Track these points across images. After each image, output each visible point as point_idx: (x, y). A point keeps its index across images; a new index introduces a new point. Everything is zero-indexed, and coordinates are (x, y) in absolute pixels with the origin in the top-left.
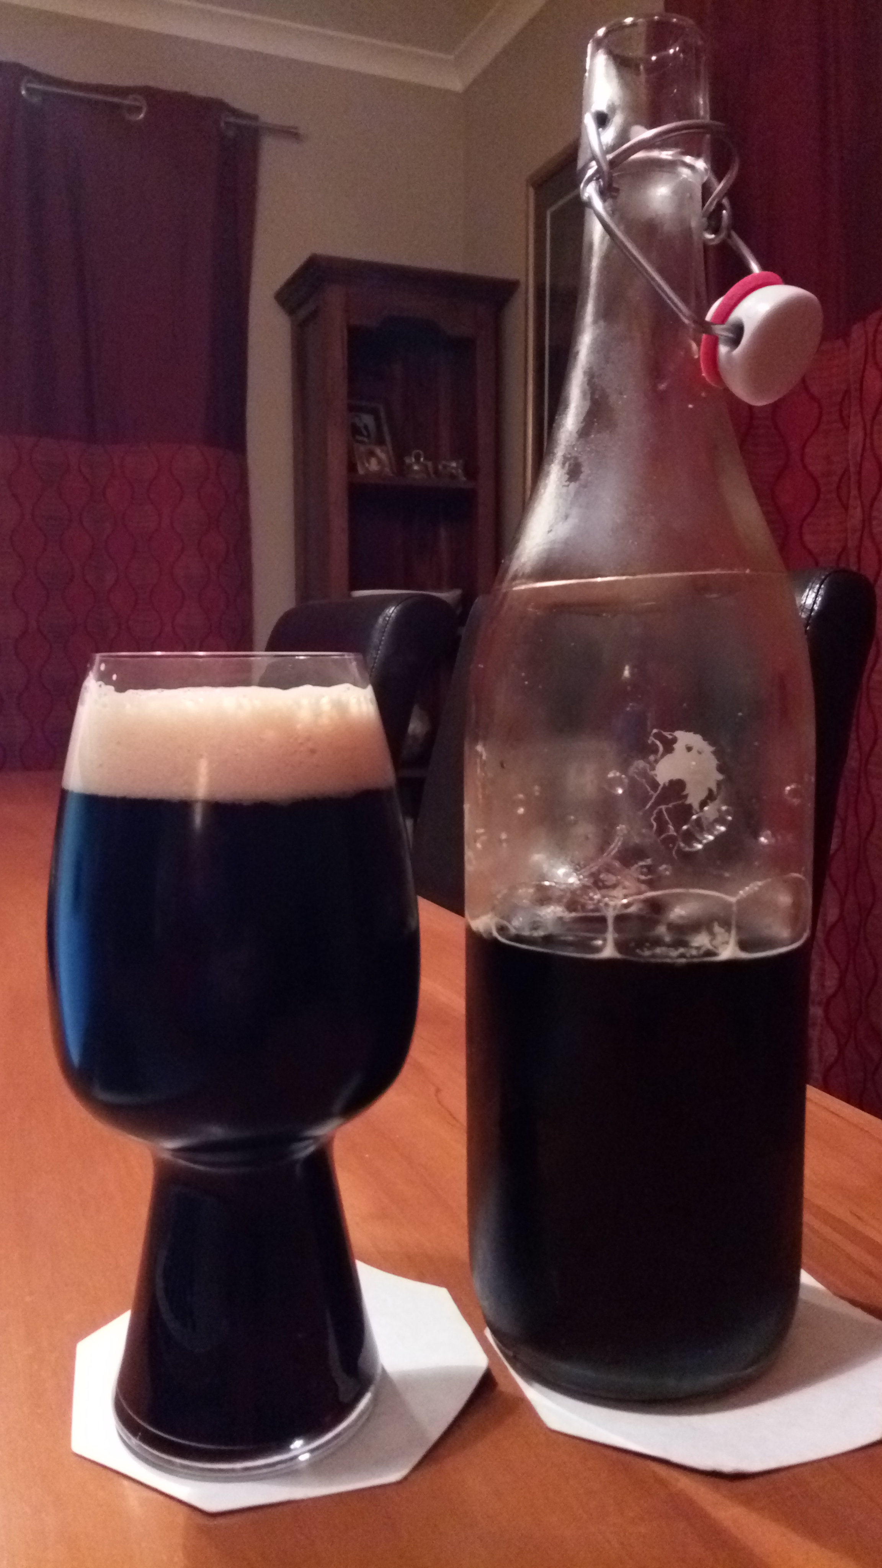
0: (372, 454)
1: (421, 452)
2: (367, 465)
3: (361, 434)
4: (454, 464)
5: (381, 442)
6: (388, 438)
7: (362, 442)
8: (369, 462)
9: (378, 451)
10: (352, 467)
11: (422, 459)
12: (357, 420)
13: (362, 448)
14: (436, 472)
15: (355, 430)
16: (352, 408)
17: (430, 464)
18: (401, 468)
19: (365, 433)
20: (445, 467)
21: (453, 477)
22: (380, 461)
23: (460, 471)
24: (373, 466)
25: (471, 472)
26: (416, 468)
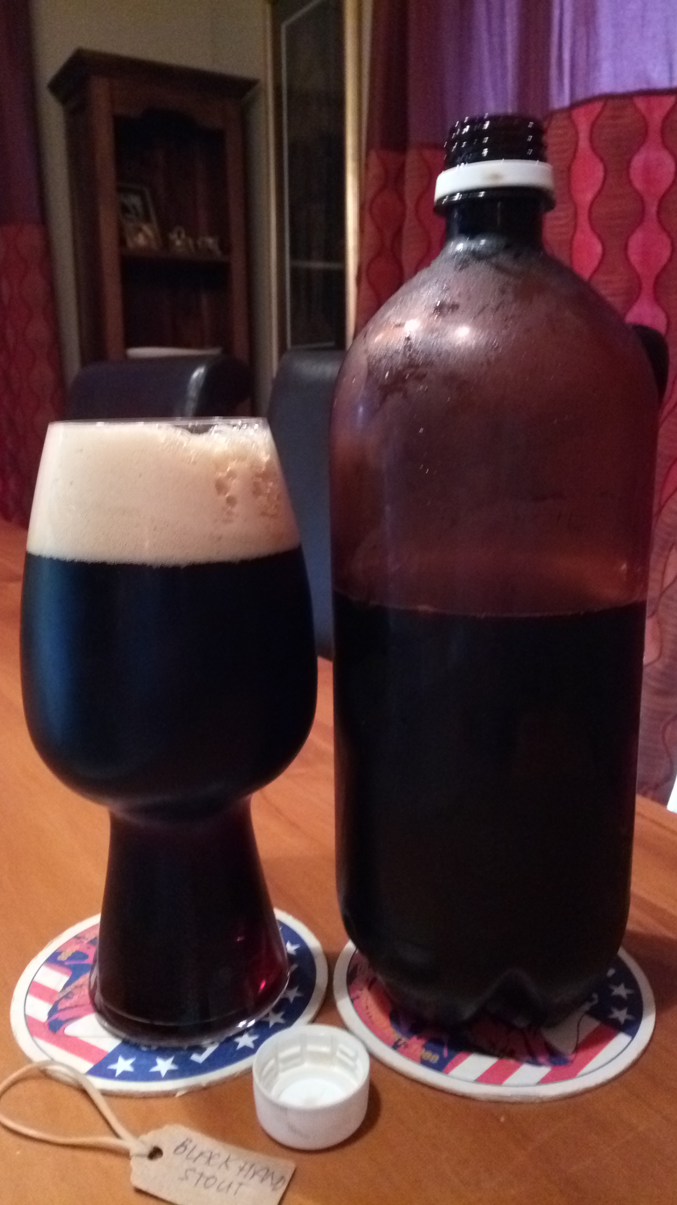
5: (147, 220)
6: (154, 218)
7: (130, 219)
9: (145, 228)
10: (122, 242)
11: (183, 236)
12: (125, 201)
14: (196, 245)
17: (190, 240)
18: (166, 243)
19: (133, 212)
23: (216, 246)
24: (141, 240)
25: (225, 247)
26: (178, 243)
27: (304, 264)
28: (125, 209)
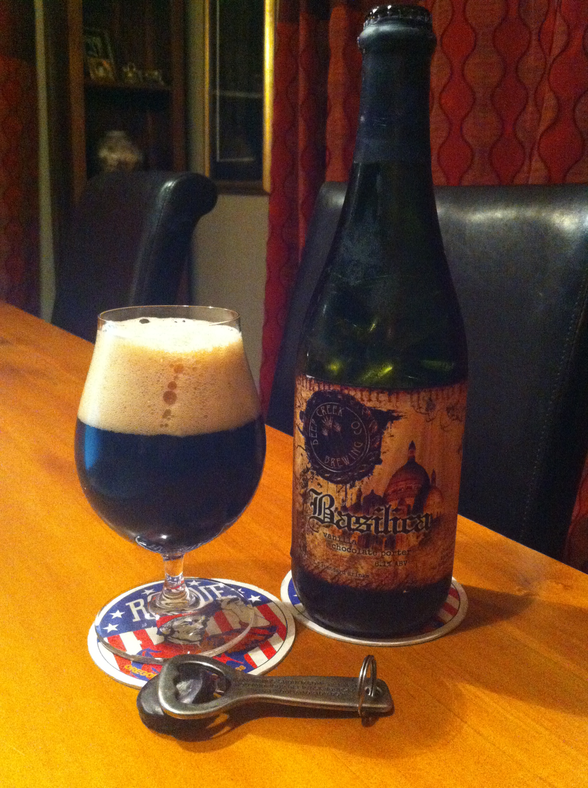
0: (101, 64)
1: (133, 64)
2: (97, 72)
3: (93, 51)
4: (156, 73)
5: (106, 57)
6: (111, 53)
7: (93, 56)
8: (98, 71)
10: (87, 74)
11: (134, 69)
12: (89, 41)
13: (93, 61)
14: (144, 78)
16: (85, 32)
17: (140, 73)
18: (119, 74)
19: (95, 50)
20: (150, 75)
21: (156, 82)
22: (105, 69)
24: (101, 73)
25: (168, 80)
26: (130, 75)
27: (229, 94)
28: (88, 47)
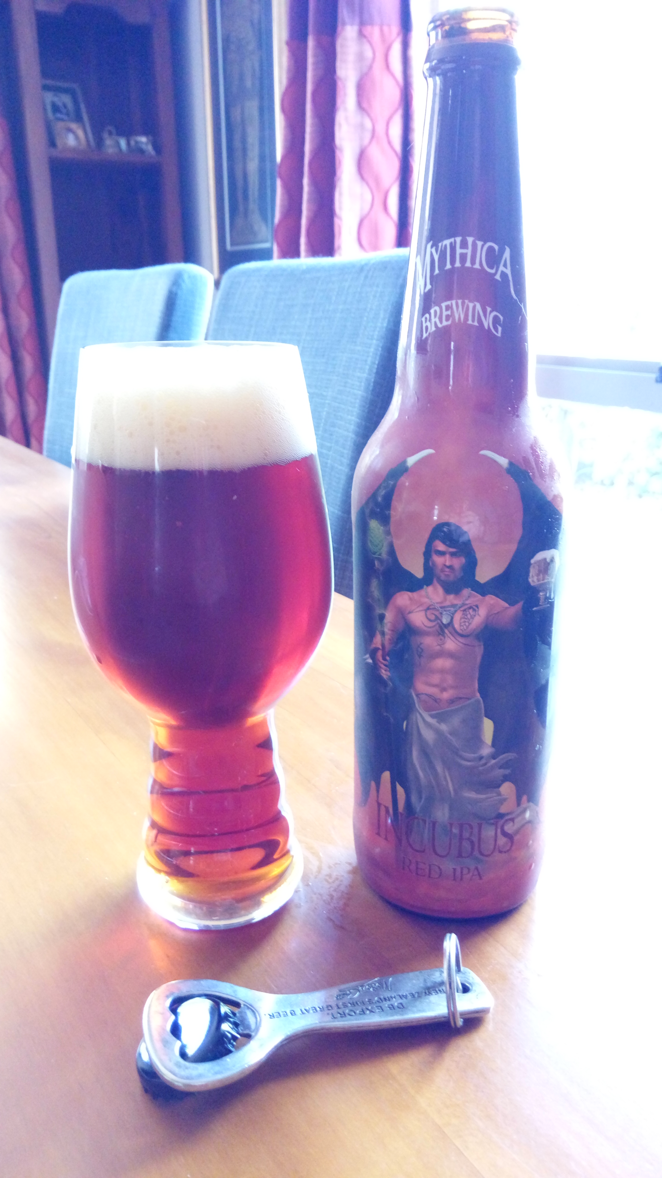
0: (69, 130)
1: (113, 129)
2: (66, 140)
3: (61, 113)
4: (144, 140)
5: (78, 119)
6: (85, 118)
7: (62, 120)
8: (67, 137)
9: (76, 127)
10: (52, 142)
12: (56, 99)
13: (60, 125)
14: (128, 145)
15: (56, 109)
16: (47, 88)
20: (137, 142)
21: (144, 151)
22: (77, 137)
23: (149, 148)
24: (71, 140)
26: (109, 143)
